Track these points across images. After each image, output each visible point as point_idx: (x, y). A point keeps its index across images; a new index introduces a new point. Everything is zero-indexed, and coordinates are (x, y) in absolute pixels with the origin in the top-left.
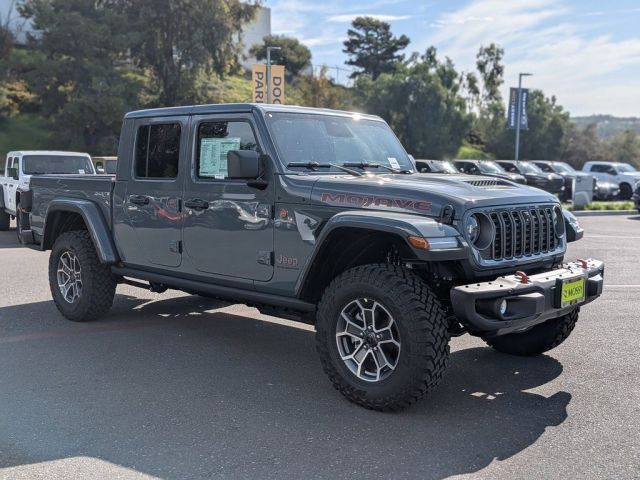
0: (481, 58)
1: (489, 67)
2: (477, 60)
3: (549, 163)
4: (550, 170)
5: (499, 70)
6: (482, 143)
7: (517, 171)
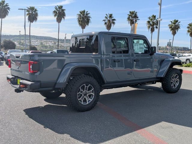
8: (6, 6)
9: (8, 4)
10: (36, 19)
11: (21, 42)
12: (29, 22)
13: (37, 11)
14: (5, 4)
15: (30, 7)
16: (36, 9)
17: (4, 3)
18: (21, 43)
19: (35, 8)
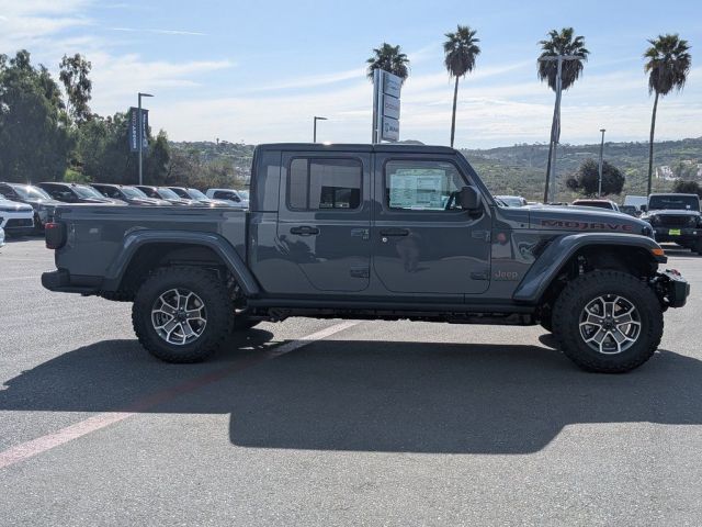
0: (65, 68)
1: (75, 80)
2: (61, 70)
3: (155, 189)
4: (157, 196)
5: (86, 84)
6: (79, 164)
7: (121, 196)
8: (577, 44)
9: (582, 37)
10: (683, 77)
11: (682, 166)
12: (654, 93)
13: (685, 48)
14: (573, 40)
15: (661, 38)
16: (684, 42)
17: (570, 38)
18: (683, 172)
19: (681, 38)
